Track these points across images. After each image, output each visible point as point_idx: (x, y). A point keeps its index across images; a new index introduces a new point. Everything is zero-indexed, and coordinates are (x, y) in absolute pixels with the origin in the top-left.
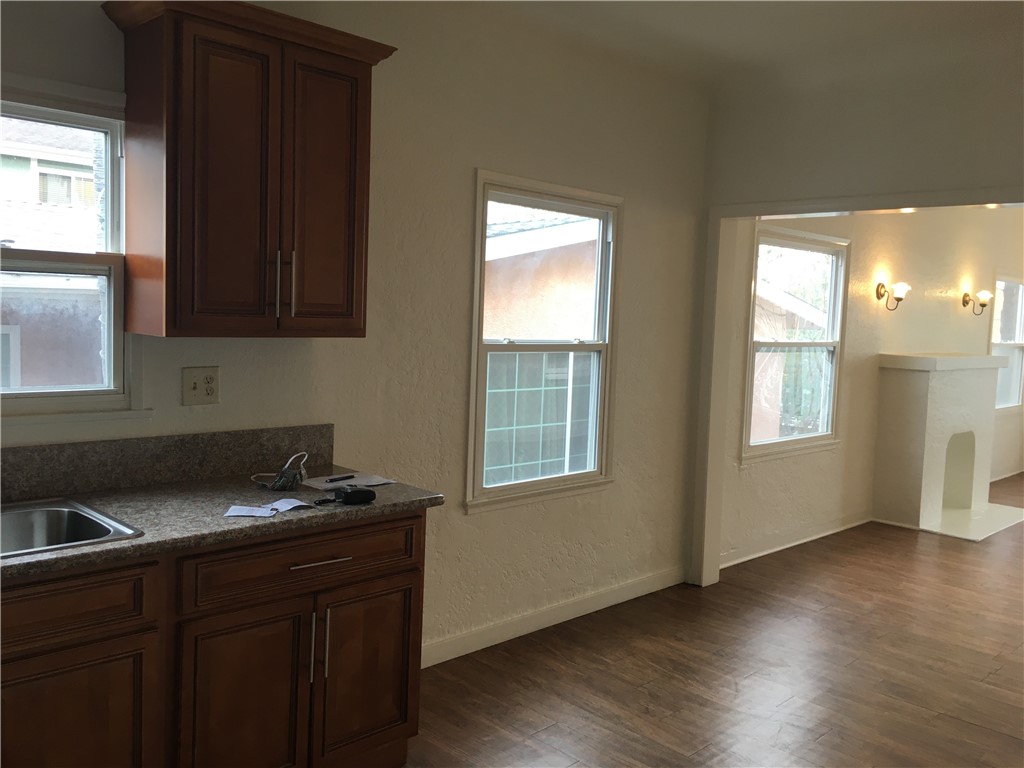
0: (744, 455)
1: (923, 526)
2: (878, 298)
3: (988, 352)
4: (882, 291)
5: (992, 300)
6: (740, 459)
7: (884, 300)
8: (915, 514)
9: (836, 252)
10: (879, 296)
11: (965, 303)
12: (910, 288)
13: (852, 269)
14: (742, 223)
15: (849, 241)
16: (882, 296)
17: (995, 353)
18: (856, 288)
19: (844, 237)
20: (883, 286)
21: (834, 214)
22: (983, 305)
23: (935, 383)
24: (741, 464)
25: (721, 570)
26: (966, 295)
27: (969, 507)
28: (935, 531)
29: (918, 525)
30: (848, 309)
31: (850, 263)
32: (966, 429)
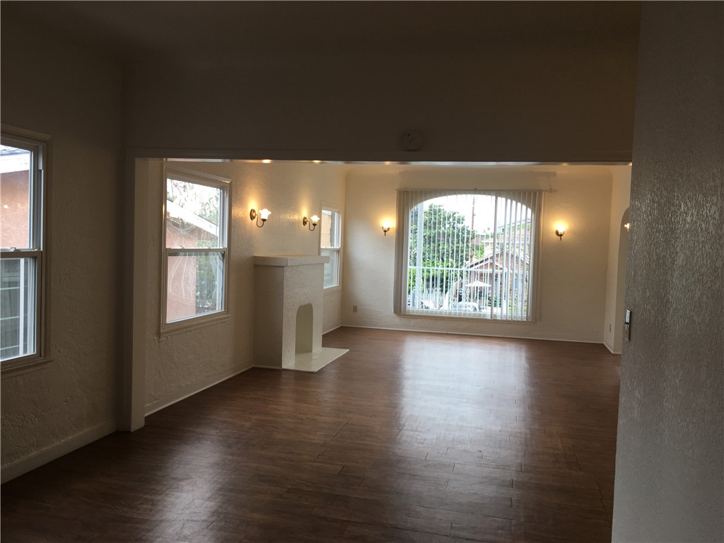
0: (161, 331)
1: (284, 366)
2: (252, 219)
3: (319, 254)
4: (254, 215)
5: (320, 221)
6: (159, 334)
7: (255, 220)
8: (279, 361)
9: (222, 187)
10: (252, 218)
11: (305, 223)
12: (270, 213)
13: (233, 199)
14: (153, 163)
15: (230, 180)
16: (254, 218)
17: (323, 254)
18: (237, 212)
19: (228, 177)
20: (254, 211)
21: (220, 160)
22: (315, 225)
23: (288, 274)
24: (160, 337)
25: (146, 418)
26: (305, 218)
27: (311, 351)
28: (291, 368)
29: (281, 366)
30: (232, 226)
31: (232, 195)
32: (307, 302)
